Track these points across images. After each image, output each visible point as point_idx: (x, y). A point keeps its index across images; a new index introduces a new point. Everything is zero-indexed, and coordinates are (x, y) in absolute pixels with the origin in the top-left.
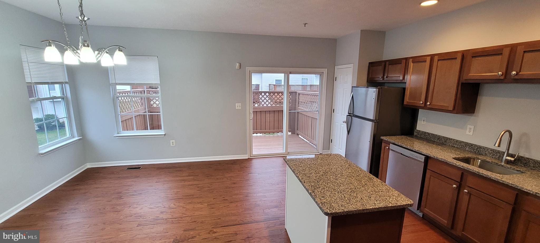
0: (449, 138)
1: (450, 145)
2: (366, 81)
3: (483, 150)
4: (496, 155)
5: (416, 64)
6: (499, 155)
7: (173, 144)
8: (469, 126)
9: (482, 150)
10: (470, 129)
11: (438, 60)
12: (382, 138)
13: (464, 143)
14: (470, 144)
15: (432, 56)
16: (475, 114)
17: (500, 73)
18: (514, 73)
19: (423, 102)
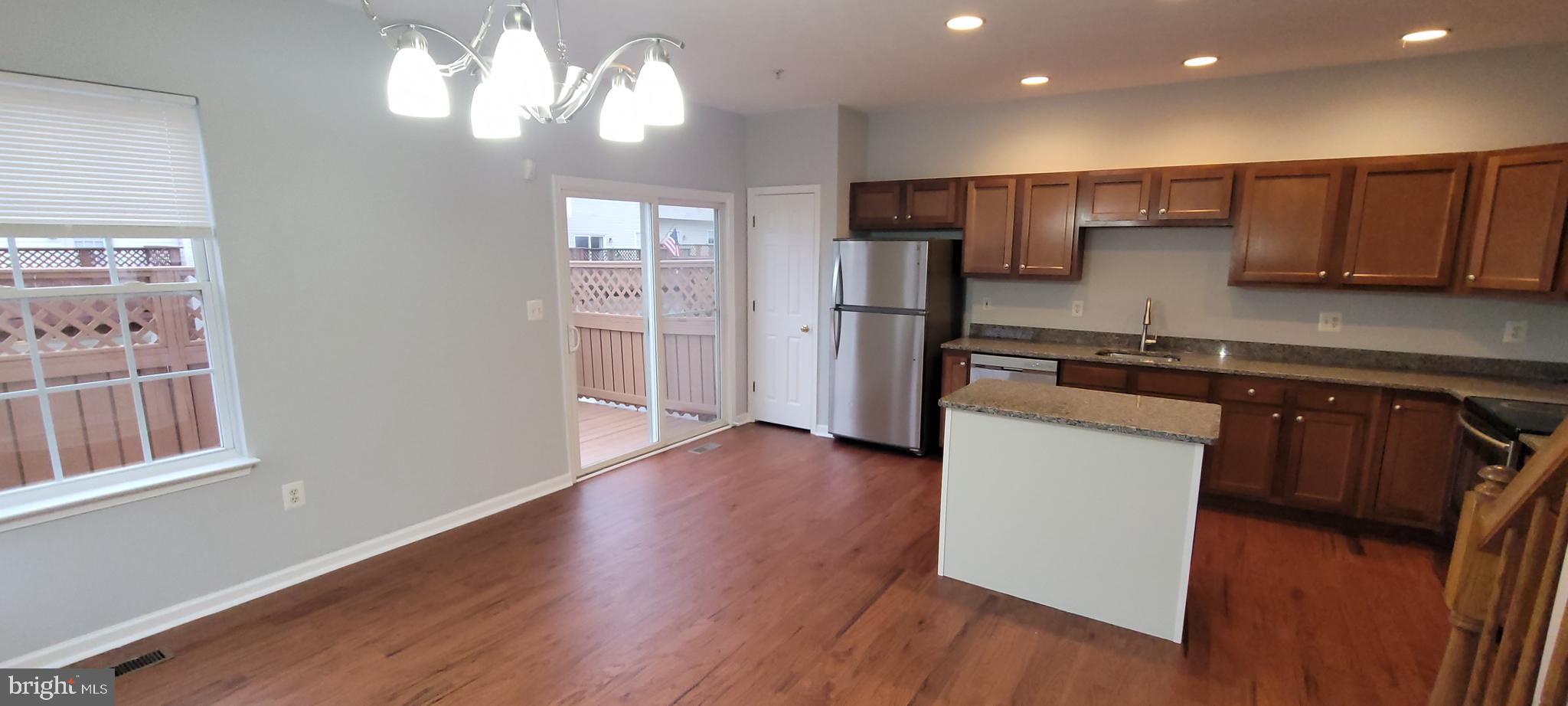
2: (848, 228)
3: (1105, 338)
4: (1124, 341)
5: (984, 192)
6: (1127, 340)
7: (295, 500)
8: (1075, 303)
9: (1102, 337)
10: (1077, 306)
11: (1033, 186)
12: (943, 346)
15: (1020, 179)
16: (1082, 281)
17: (1143, 211)
18: (1163, 210)
19: (1010, 264)
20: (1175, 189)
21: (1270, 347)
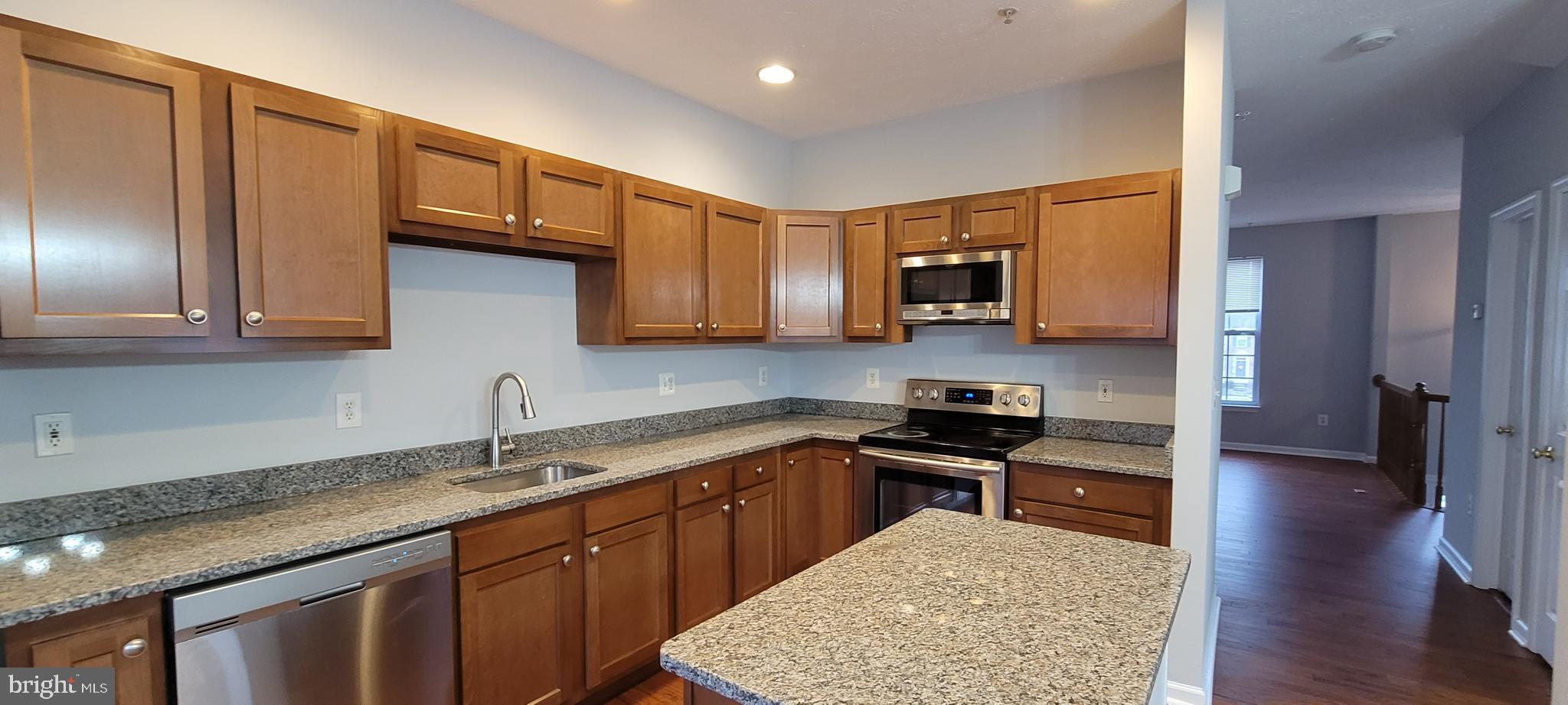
0: (275, 469)
1: (289, 492)
3: (417, 458)
4: (453, 457)
8: (341, 399)
9: (412, 459)
10: (348, 405)
13: (348, 463)
14: (371, 456)
15: (212, 78)
17: (510, 218)
18: (538, 222)
19: (212, 310)
20: (544, 190)
21: (628, 424)
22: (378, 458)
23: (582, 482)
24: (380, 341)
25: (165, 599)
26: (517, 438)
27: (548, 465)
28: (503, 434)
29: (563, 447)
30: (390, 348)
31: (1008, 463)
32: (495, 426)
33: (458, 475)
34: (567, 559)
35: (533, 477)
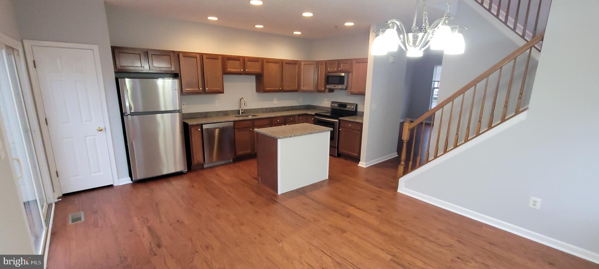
4: (233, 112)
5: (186, 59)
9: (227, 112)
10: (217, 102)
11: (206, 58)
13: (218, 112)
15: (201, 55)
17: (242, 70)
18: (247, 70)
19: (202, 88)
20: (248, 64)
21: (266, 109)
22: (222, 111)
23: (254, 117)
24: (222, 92)
25: (202, 125)
26: (244, 110)
27: (249, 115)
28: (242, 109)
29: (253, 112)
30: (224, 93)
31: (340, 120)
32: (240, 107)
33: (235, 115)
34: (251, 129)
35: (248, 116)
